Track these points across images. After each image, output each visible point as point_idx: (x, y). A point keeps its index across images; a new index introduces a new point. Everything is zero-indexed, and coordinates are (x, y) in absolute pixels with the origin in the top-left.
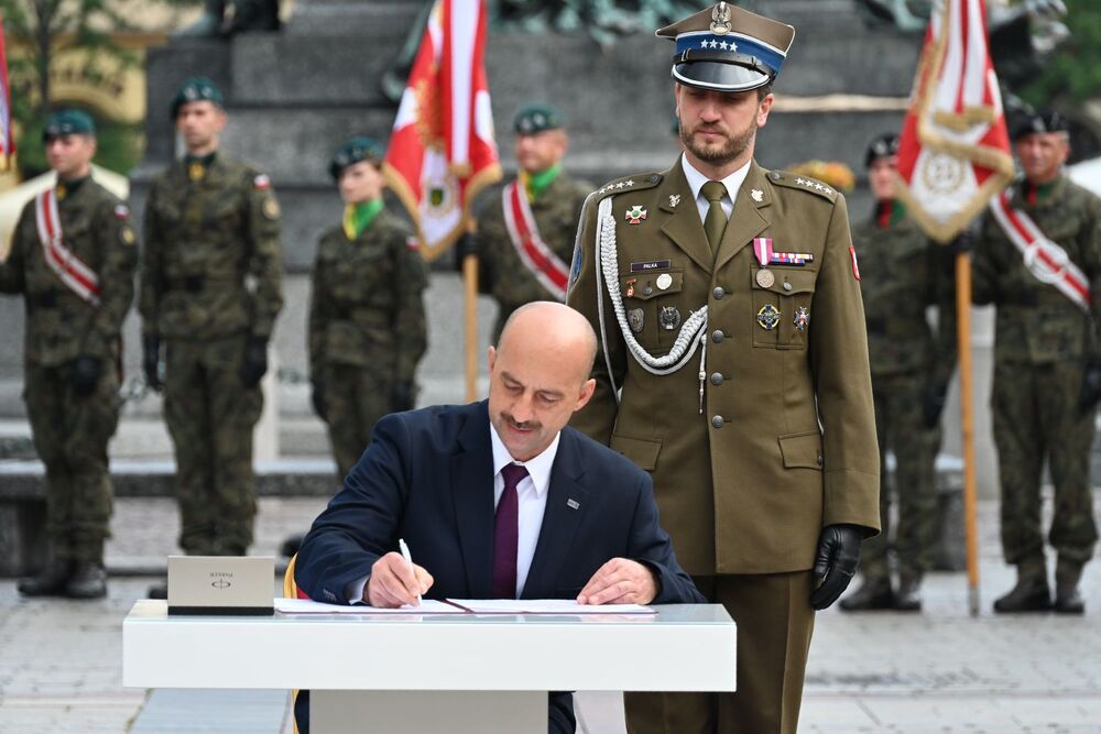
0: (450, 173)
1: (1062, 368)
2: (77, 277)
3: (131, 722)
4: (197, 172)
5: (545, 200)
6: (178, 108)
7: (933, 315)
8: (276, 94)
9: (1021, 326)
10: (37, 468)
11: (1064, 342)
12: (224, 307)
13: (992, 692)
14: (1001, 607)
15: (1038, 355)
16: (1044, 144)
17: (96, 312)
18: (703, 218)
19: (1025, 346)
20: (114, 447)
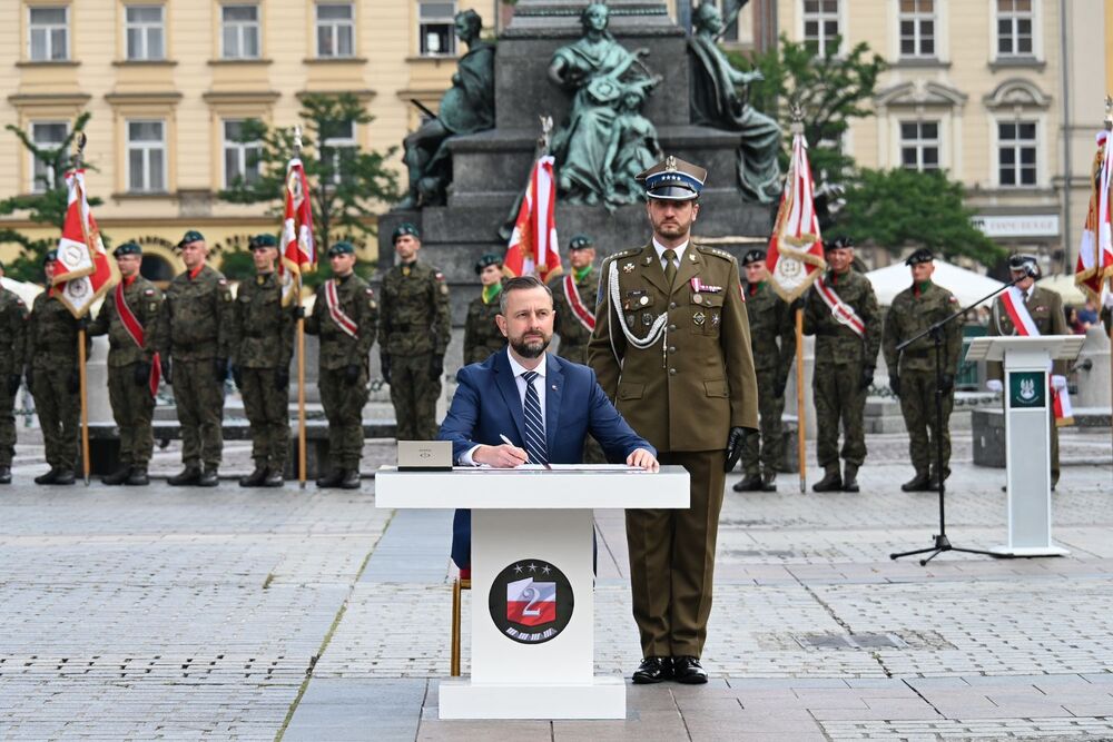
0: (536, 269)
1: (851, 366)
2: (347, 325)
3: (376, 544)
4: (406, 271)
5: (584, 283)
6: (396, 238)
7: (779, 340)
8: (444, 238)
9: (830, 345)
10: (326, 423)
11: (851, 353)
12: (419, 340)
13: (814, 528)
14: (817, 488)
15: (838, 361)
16: (842, 253)
17: (357, 343)
18: (664, 268)
19: (832, 356)
20: (363, 414)
